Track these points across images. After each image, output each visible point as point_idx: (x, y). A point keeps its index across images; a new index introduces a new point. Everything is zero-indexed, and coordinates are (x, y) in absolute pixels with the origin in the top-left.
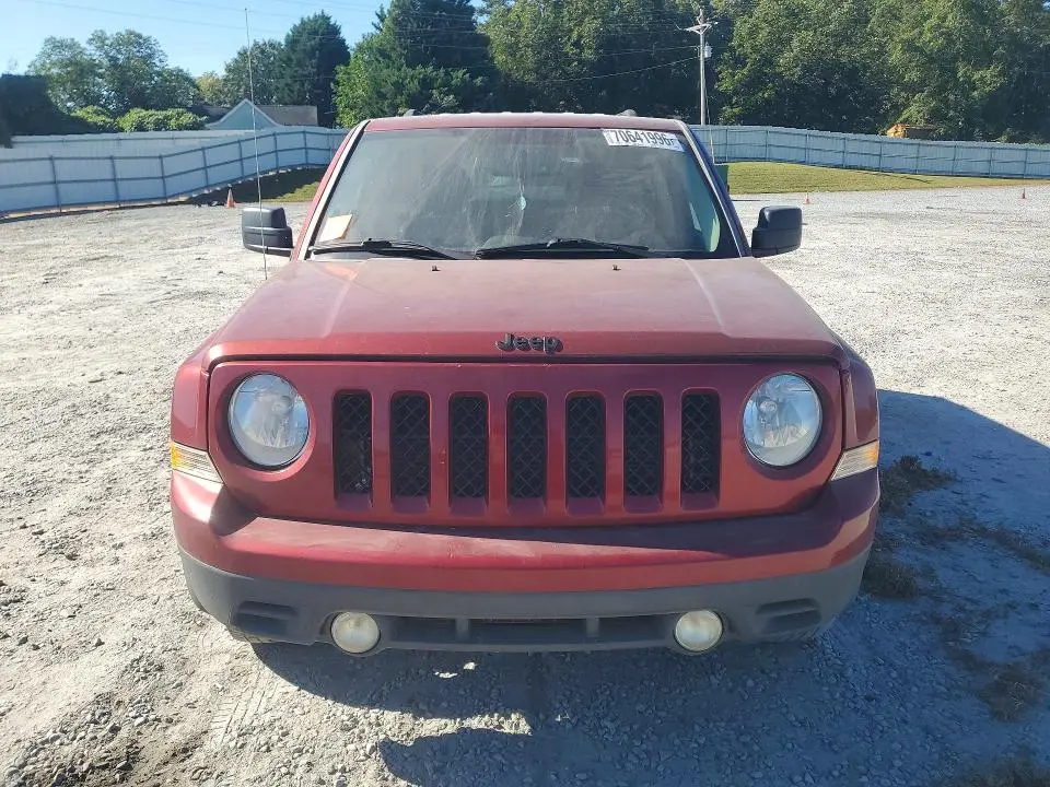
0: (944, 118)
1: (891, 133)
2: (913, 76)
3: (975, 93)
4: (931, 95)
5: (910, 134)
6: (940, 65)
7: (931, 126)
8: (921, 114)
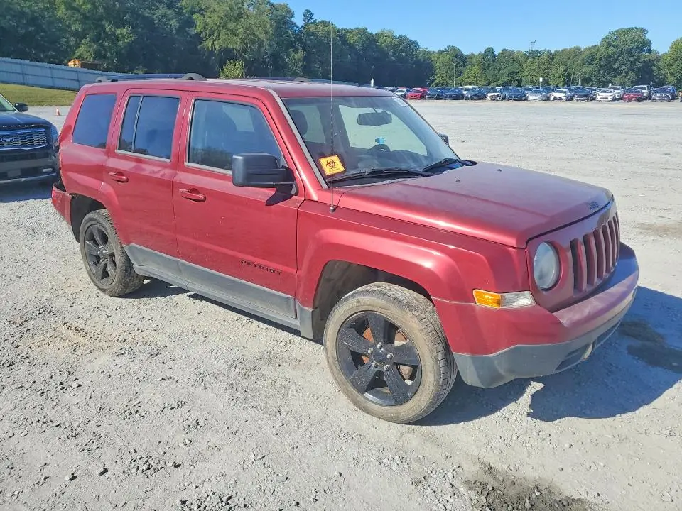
0: (104, 57)
1: (71, 64)
2: (76, 27)
3: (120, 43)
4: (92, 40)
5: (84, 65)
6: (93, 21)
7: (96, 62)
8: (89, 54)
